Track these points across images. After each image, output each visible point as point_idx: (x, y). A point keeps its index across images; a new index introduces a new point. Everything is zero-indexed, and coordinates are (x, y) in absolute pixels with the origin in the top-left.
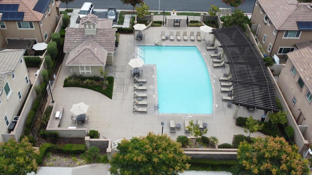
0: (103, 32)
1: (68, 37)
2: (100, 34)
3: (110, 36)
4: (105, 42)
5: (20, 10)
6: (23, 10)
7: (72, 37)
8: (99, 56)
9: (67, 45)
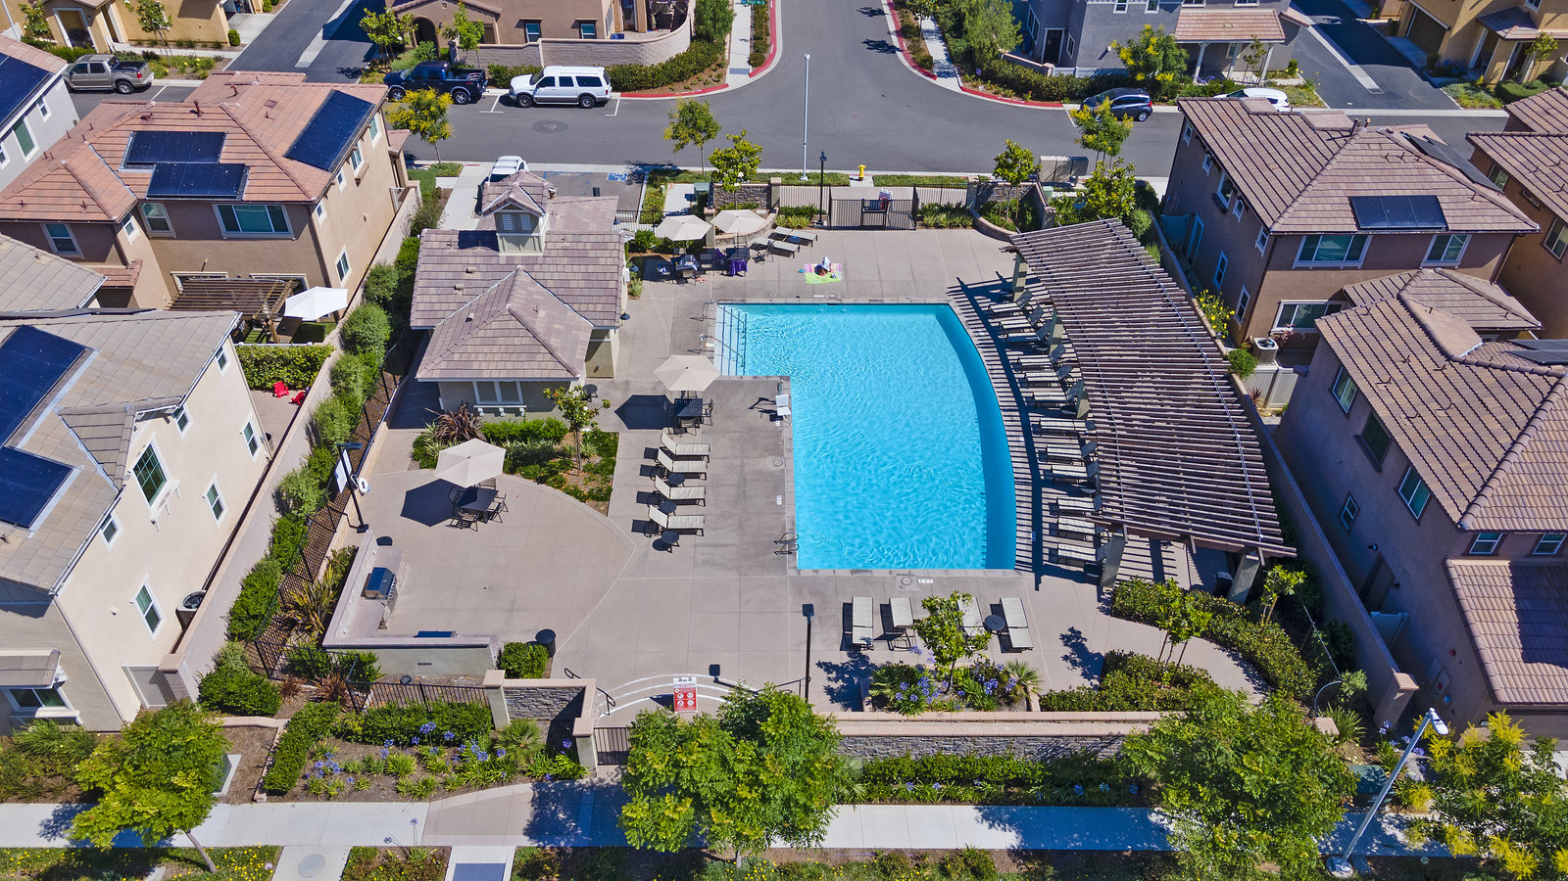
0: (575, 245)
1: (430, 267)
2: (561, 253)
3: (602, 261)
4: (582, 284)
5: (226, 156)
6: (241, 156)
7: (445, 267)
8: (554, 342)
9: (426, 299)
